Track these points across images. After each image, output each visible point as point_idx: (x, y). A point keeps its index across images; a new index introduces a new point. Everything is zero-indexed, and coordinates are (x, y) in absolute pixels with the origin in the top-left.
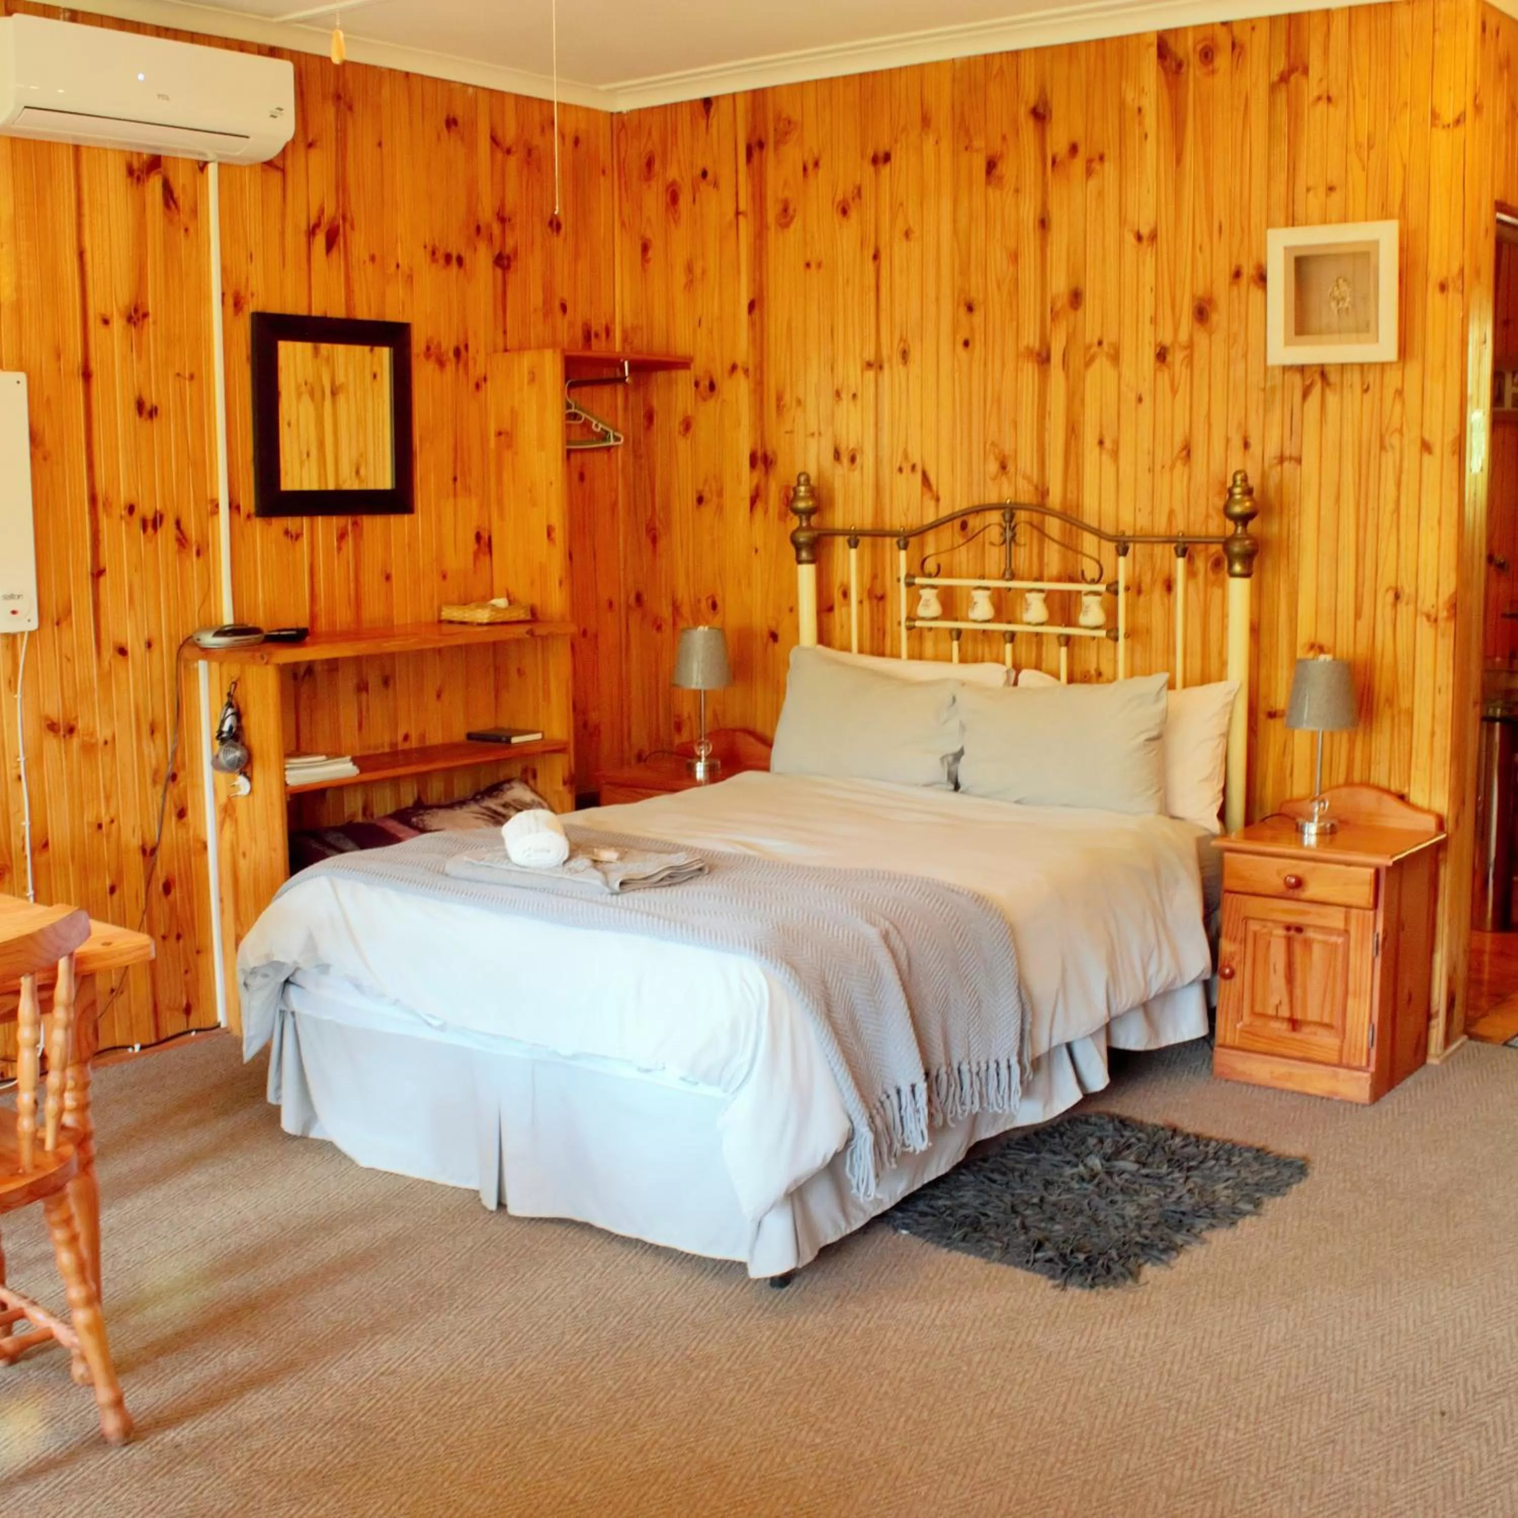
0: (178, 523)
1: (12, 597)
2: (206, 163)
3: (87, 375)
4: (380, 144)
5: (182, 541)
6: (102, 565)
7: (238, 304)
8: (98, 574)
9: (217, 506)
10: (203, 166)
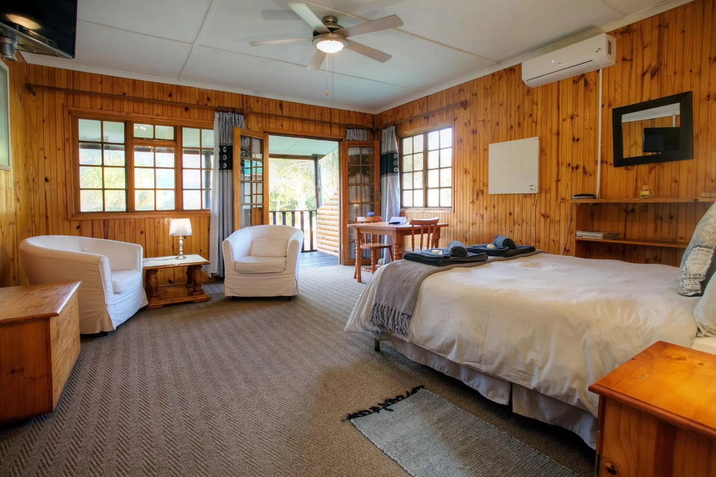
0: (584, 168)
1: (531, 186)
2: (599, 70)
3: (558, 134)
4: (683, 32)
5: (585, 172)
6: (560, 178)
7: (610, 105)
8: (558, 181)
9: (597, 162)
10: (598, 71)
